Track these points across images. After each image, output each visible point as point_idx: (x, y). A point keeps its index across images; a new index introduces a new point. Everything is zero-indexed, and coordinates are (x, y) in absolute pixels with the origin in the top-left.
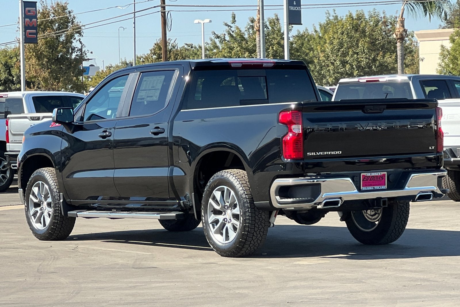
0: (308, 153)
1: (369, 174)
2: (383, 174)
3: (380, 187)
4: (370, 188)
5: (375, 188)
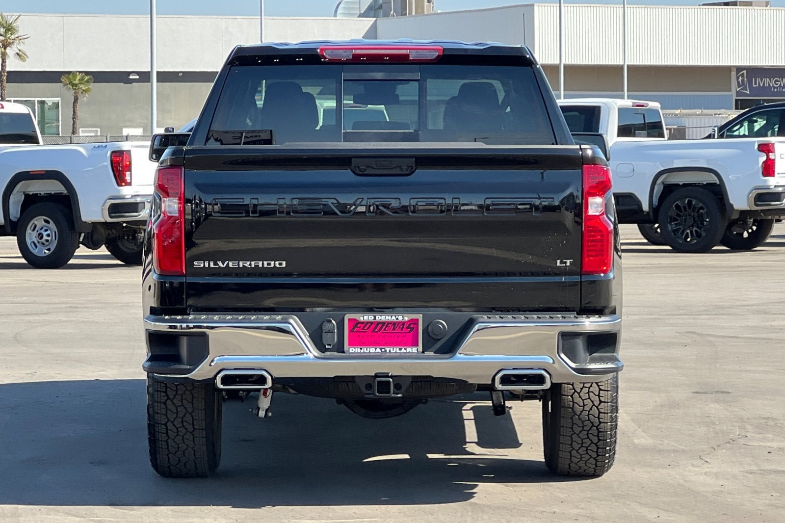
0: (195, 263)
1: (368, 317)
2: (412, 320)
3: (400, 349)
4: (372, 350)
5: (386, 351)
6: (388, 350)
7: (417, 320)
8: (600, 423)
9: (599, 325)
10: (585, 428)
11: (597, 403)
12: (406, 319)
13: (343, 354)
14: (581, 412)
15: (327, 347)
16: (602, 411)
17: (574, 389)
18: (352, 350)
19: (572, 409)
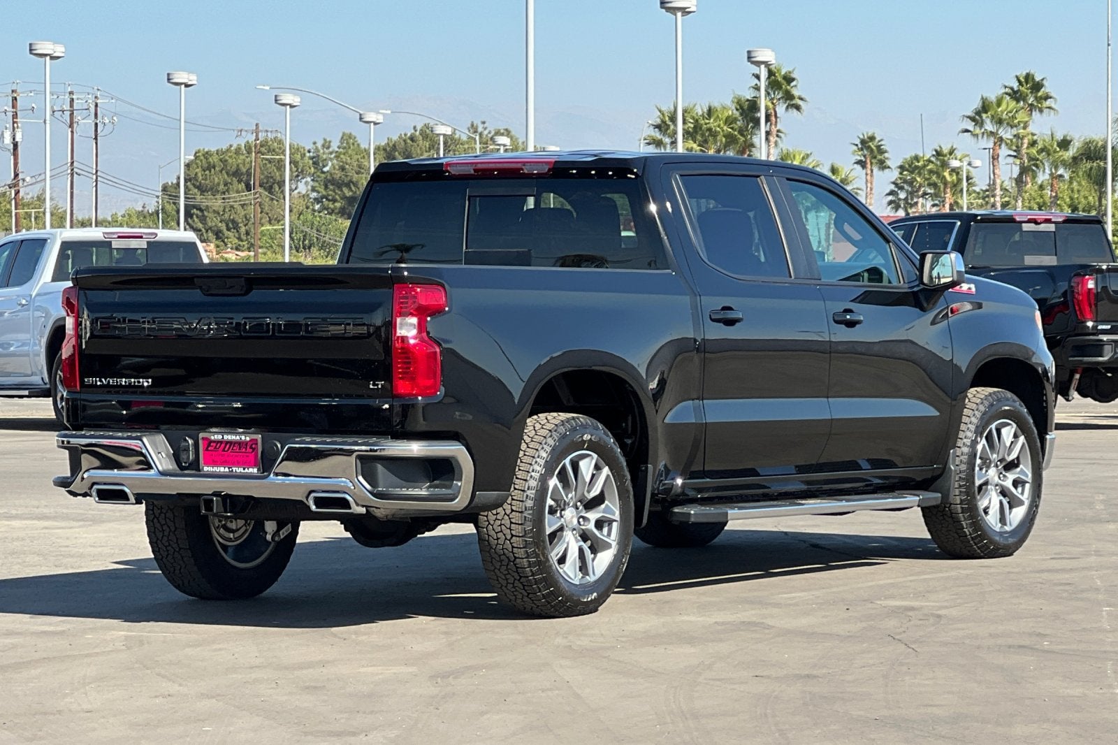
0: (86, 380)
1: (217, 437)
2: (253, 440)
3: (244, 469)
4: (222, 469)
5: (232, 470)
6: (234, 469)
7: (257, 440)
8: (515, 558)
9: (427, 450)
10: (503, 563)
11: (509, 537)
12: (248, 439)
13: (199, 473)
14: (497, 545)
15: (183, 464)
16: (515, 545)
17: (488, 521)
18: (206, 469)
19: (488, 541)
